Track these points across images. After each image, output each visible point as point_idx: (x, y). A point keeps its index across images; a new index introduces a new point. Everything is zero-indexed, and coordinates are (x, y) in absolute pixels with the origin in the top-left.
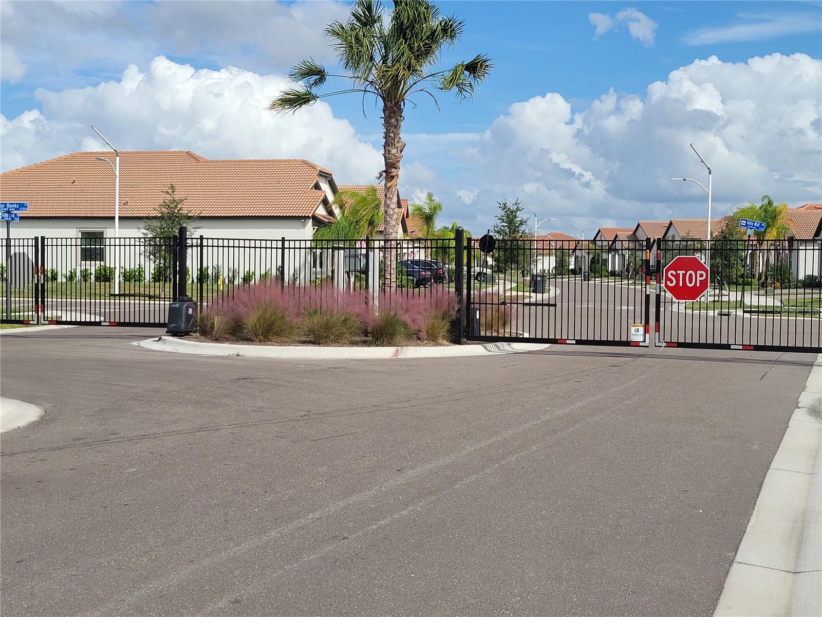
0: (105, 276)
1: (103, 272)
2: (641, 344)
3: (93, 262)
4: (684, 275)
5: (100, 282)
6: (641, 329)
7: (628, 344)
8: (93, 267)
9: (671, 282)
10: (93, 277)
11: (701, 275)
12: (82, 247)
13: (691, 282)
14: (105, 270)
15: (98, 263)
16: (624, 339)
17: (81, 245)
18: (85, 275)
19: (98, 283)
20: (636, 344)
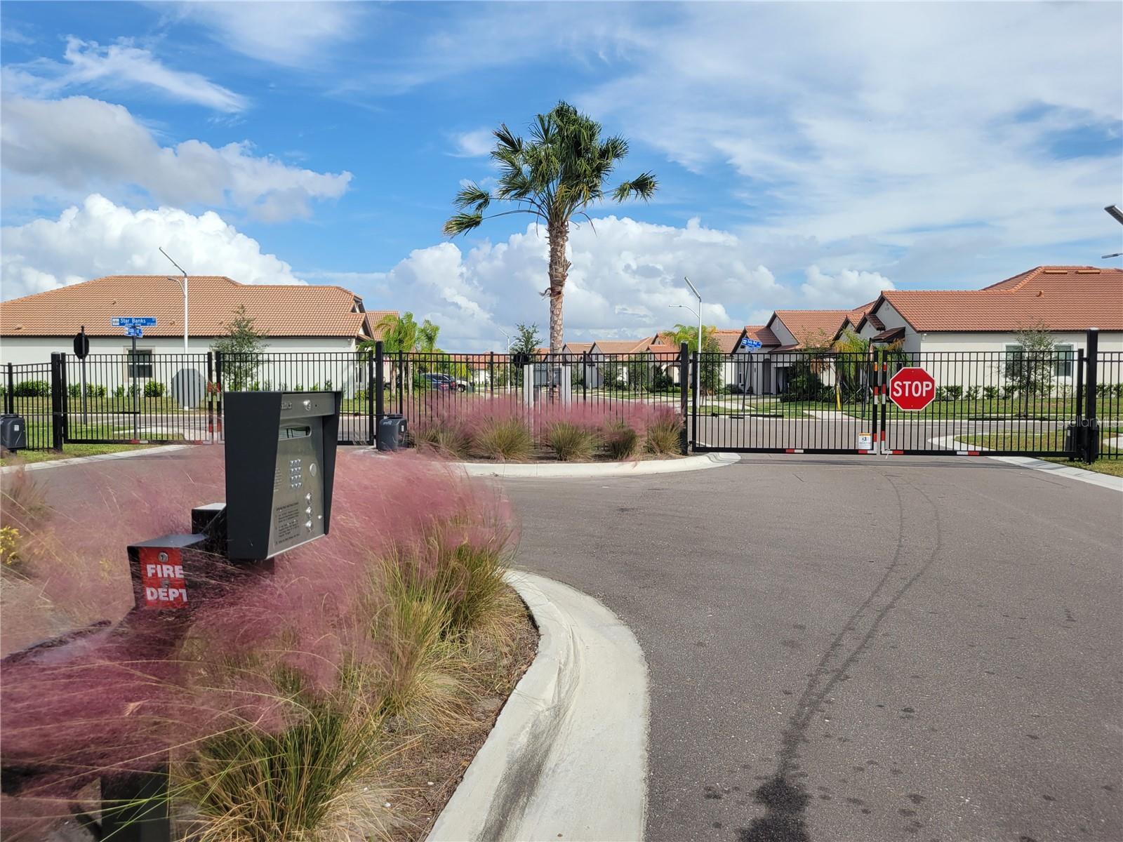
0: (154, 392)
1: (153, 388)
2: (869, 452)
3: (142, 379)
4: (910, 386)
5: (150, 397)
6: (869, 438)
7: (856, 452)
8: (142, 383)
9: (898, 392)
10: (142, 392)
11: (927, 386)
12: (130, 364)
13: (917, 392)
14: (155, 387)
15: (147, 379)
16: (851, 447)
17: (128, 362)
18: (134, 390)
19: (148, 399)
20: (864, 452)
